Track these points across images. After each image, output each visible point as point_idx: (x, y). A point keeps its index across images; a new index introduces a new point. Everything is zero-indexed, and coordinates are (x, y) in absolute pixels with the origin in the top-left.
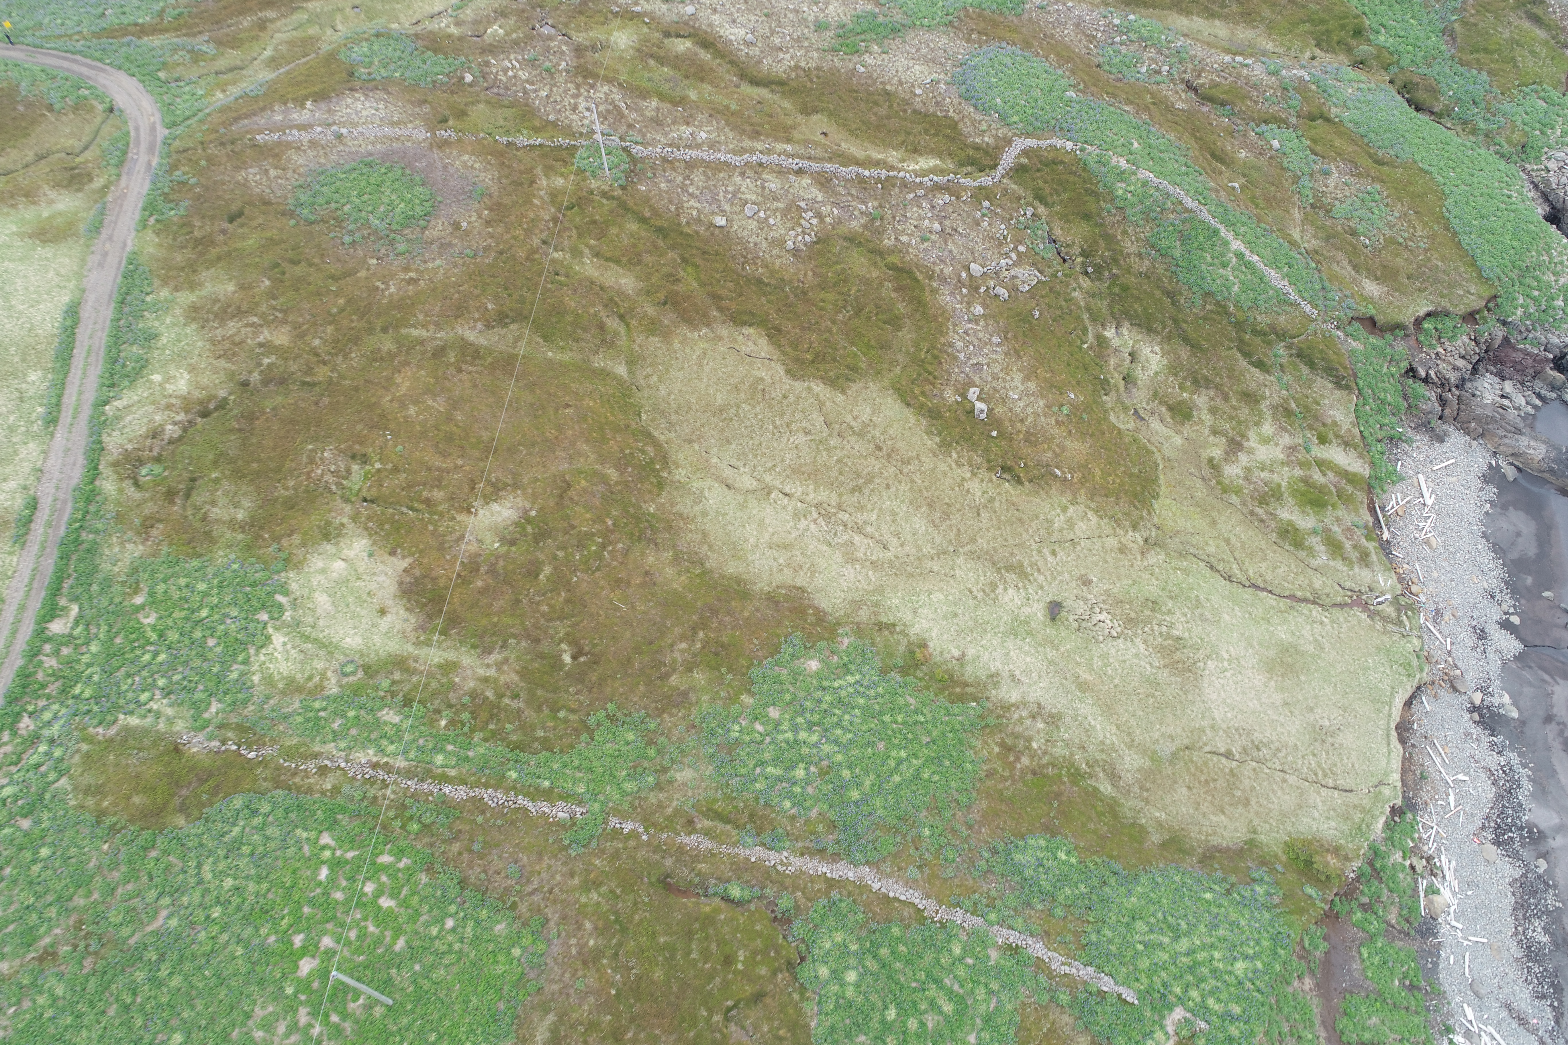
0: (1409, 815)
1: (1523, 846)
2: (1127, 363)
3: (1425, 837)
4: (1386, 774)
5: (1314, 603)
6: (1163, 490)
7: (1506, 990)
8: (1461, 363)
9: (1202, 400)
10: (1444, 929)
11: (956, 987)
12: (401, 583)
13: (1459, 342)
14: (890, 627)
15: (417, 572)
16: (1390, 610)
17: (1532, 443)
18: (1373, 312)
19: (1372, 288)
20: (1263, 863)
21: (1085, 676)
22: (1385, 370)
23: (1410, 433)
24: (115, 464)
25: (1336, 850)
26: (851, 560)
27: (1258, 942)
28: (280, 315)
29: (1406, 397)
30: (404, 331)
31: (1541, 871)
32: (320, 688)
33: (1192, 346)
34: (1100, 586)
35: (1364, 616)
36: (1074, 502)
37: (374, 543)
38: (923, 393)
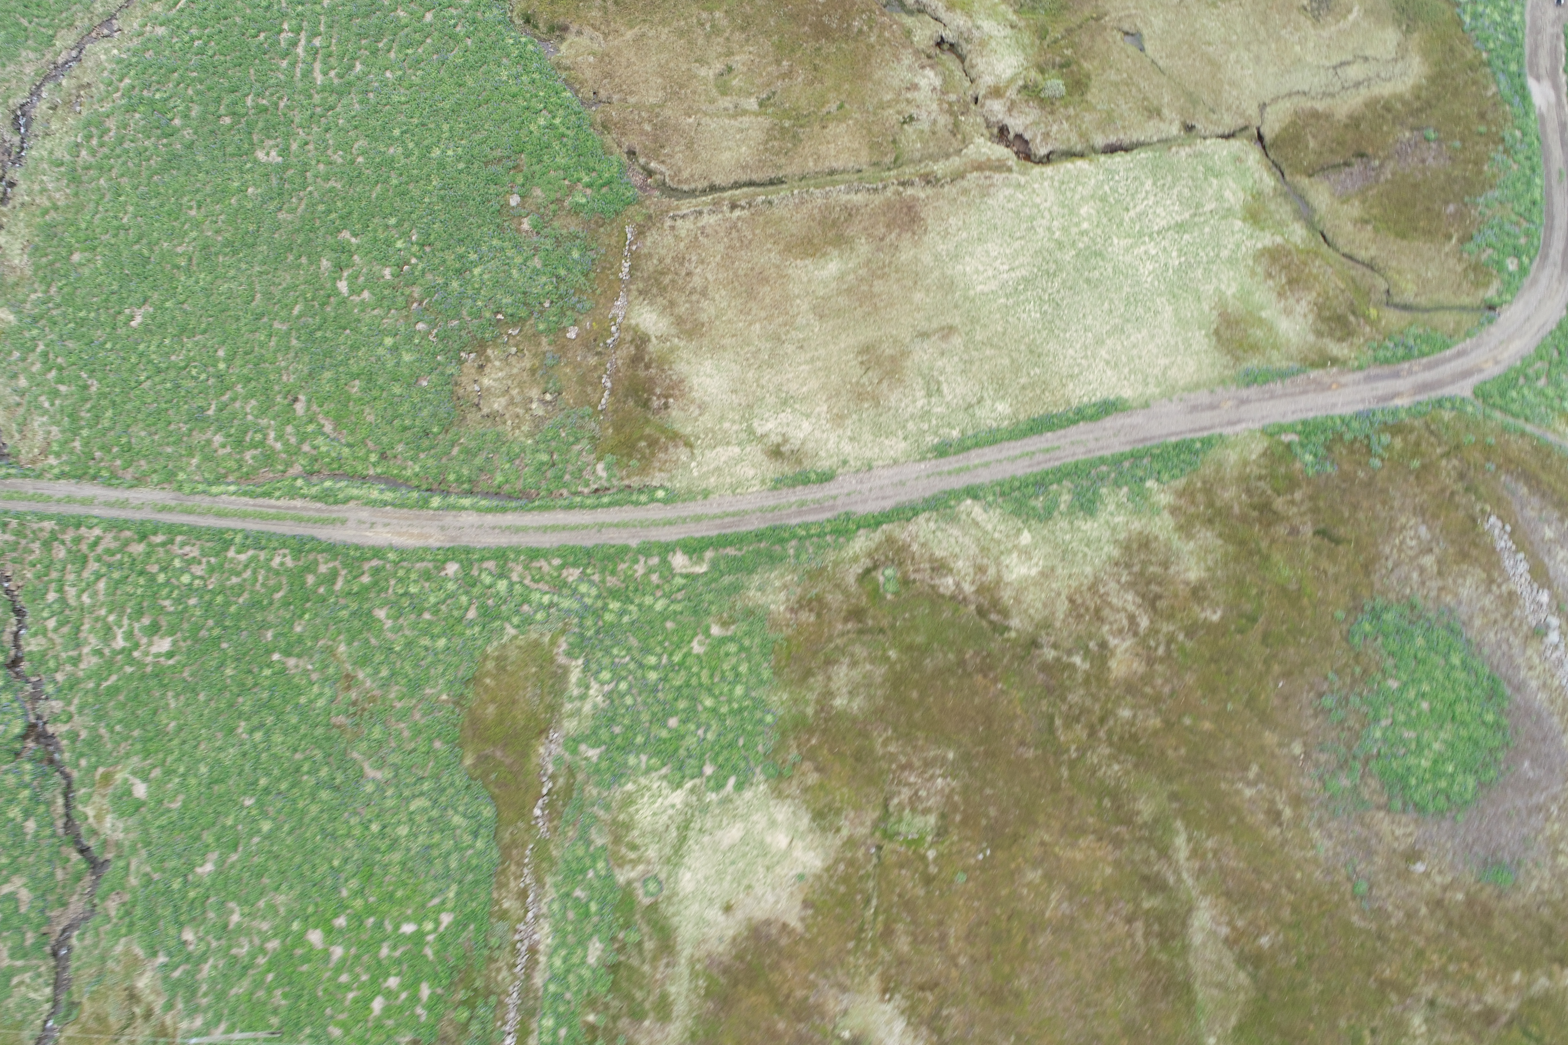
12: (768, 923)
15: (784, 941)
24: (890, 540)
28: (1161, 651)
30: (1179, 824)
32: (621, 862)
37: (818, 877)
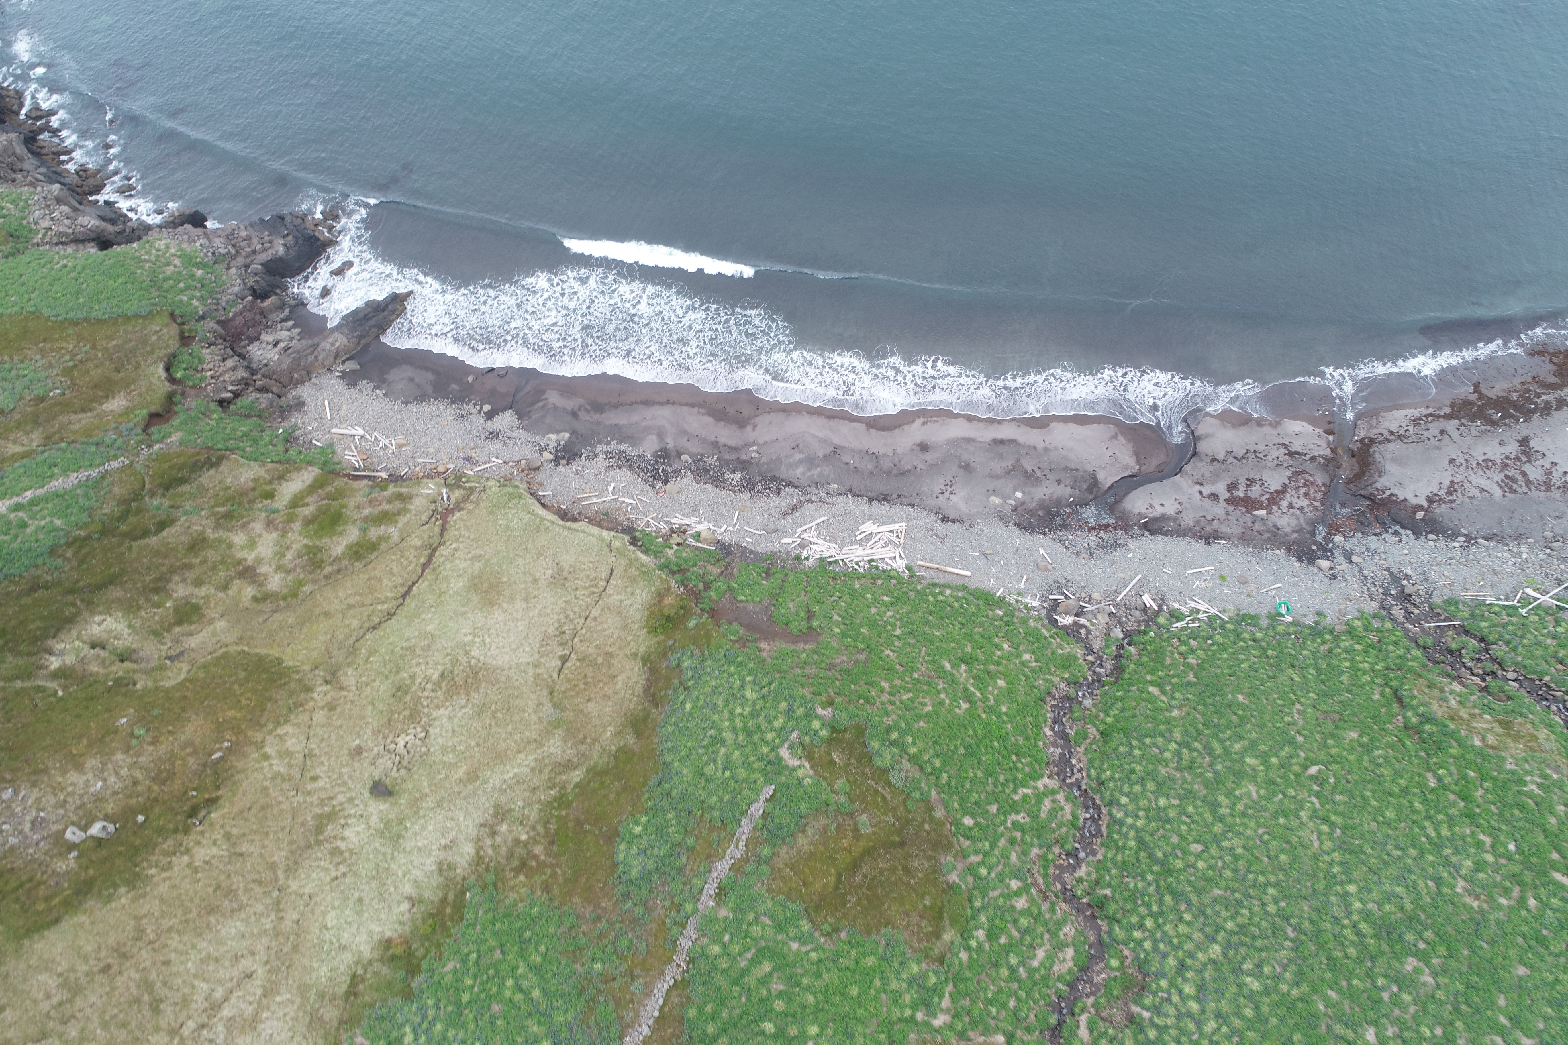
0: (637, 534)
1: (670, 466)
2: (102, 653)
3: (654, 528)
4: (602, 540)
5: (435, 550)
6: (275, 652)
7: (773, 512)
8: (230, 363)
9: (180, 590)
10: (726, 538)
11: (749, 955)
13: (208, 357)
14: (355, 980)
16: (457, 494)
17: (330, 340)
18: (145, 412)
19: (116, 404)
20: (665, 655)
21: (461, 772)
22: (213, 423)
23: (286, 424)
25: (660, 596)
26: (252, 1023)
27: (732, 675)
29: (249, 416)
31: (690, 460)
33: (111, 583)
34: (367, 738)
35: (458, 515)
36: (260, 745)
38: (47, 899)
